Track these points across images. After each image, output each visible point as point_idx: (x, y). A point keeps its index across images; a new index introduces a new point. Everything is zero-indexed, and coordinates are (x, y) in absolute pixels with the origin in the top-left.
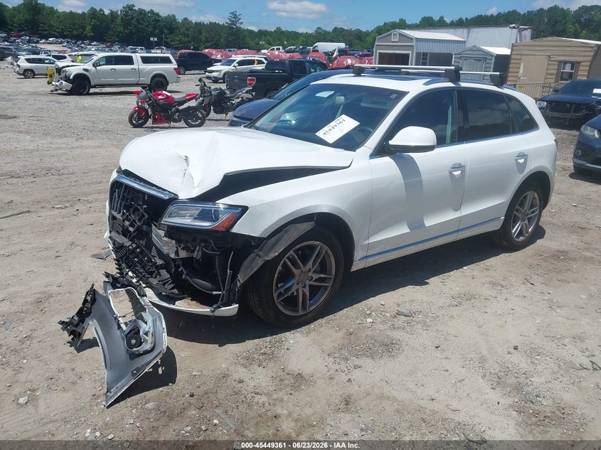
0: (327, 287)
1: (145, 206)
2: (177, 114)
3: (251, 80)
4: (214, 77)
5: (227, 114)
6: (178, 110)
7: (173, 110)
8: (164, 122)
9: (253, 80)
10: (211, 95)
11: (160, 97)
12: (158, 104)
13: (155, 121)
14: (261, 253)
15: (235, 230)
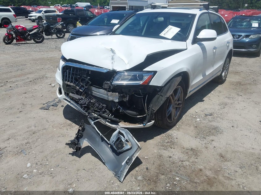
0: (180, 107)
1: (89, 78)
2: (29, 36)
3: (59, 19)
4: (33, 19)
5: (52, 36)
6: (29, 35)
7: (27, 34)
8: (23, 41)
9: (60, 19)
10: (43, 26)
11: (19, 28)
12: (18, 32)
13: (17, 40)
14: (162, 94)
15: (151, 84)
